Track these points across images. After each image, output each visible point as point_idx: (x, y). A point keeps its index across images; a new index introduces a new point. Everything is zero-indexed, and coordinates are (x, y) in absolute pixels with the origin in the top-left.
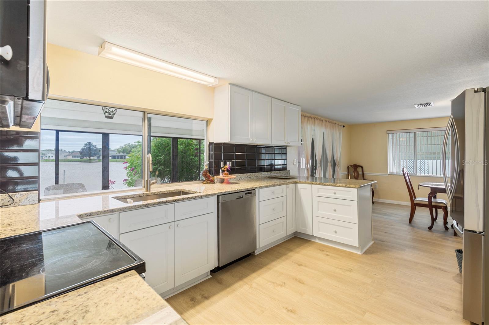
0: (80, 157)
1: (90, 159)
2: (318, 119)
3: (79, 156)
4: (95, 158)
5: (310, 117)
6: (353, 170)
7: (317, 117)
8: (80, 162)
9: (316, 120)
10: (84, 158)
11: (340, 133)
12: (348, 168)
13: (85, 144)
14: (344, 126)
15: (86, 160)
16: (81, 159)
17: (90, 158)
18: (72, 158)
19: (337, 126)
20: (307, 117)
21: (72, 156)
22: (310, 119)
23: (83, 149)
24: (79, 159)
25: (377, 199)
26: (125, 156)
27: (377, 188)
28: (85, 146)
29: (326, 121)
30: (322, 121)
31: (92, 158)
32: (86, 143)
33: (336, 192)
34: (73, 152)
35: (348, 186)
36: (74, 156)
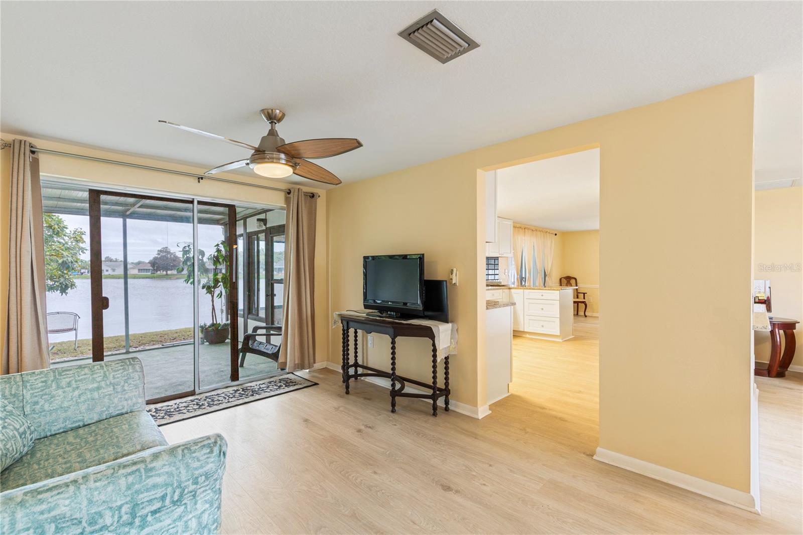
0: (151, 271)
1: (167, 274)
2: (528, 229)
3: (149, 269)
4: (175, 272)
5: (520, 228)
6: (566, 282)
7: (527, 226)
8: (152, 278)
9: (526, 230)
10: (157, 272)
11: (552, 242)
12: (561, 279)
13: (158, 251)
14: (556, 235)
15: (161, 276)
16: (153, 275)
17: (167, 272)
18: (139, 272)
19: (548, 234)
20: (518, 228)
21: (139, 270)
22: (521, 230)
23: (155, 259)
24: (150, 273)
25: (591, 313)
26: (222, 269)
27: (591, 301)
28: (159, 254)
29: (536, 230)
30: (533, 230)
31: (169, 272)
32: (160, 249)
33: (543, 294)
34: (139, 263)
35: (552, 289)
36: (141, 269)
